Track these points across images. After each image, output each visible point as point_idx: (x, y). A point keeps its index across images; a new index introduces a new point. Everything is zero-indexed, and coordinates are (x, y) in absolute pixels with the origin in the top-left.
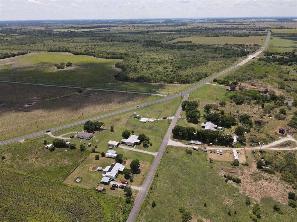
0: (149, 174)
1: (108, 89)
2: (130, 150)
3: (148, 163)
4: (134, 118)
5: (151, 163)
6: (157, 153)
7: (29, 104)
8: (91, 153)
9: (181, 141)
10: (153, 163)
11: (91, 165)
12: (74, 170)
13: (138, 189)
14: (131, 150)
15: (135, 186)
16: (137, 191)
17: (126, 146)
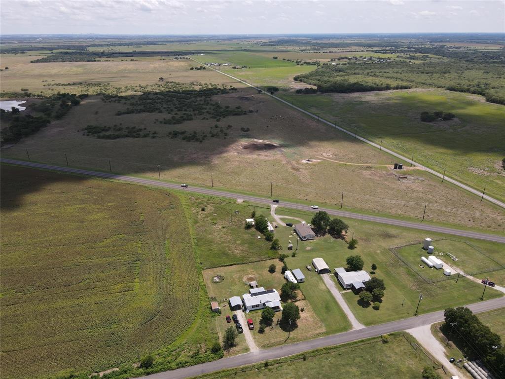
0: (297, 344)
1: (456, 177)
2: (329, 292)
3: (324, 330)
4: (423, 248)
5: (327, 333)
6: (365, 327)
7: (309, 161)
8: (278, 259)
9: (447, 346)
10: (331, 335)
11: (254, 273)
12: (231, 265)
13: (253, 348)
14: (332, 292)
15: (255, 342)
16: (247, 349)
17: (334, 281)
